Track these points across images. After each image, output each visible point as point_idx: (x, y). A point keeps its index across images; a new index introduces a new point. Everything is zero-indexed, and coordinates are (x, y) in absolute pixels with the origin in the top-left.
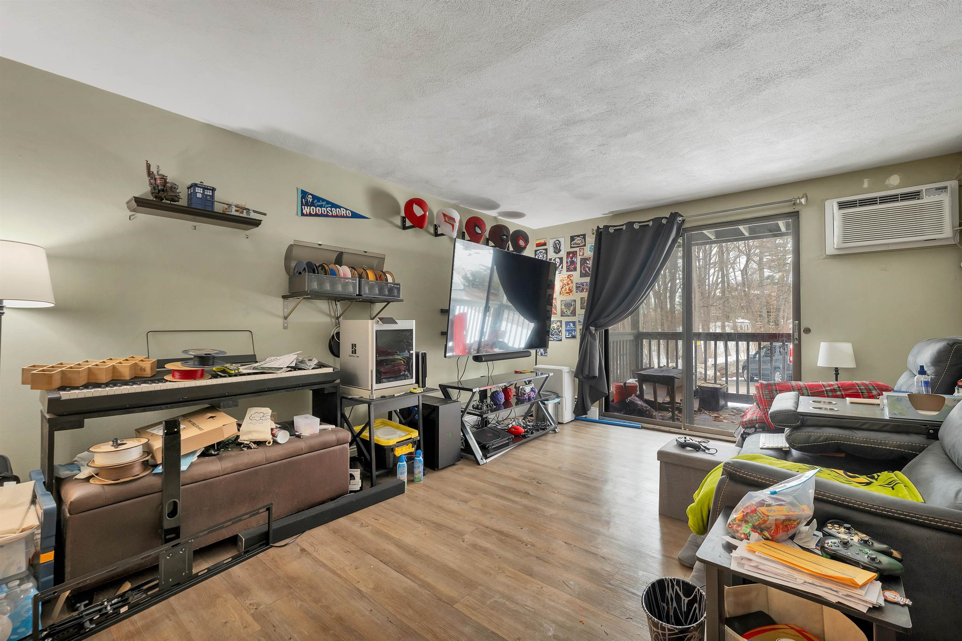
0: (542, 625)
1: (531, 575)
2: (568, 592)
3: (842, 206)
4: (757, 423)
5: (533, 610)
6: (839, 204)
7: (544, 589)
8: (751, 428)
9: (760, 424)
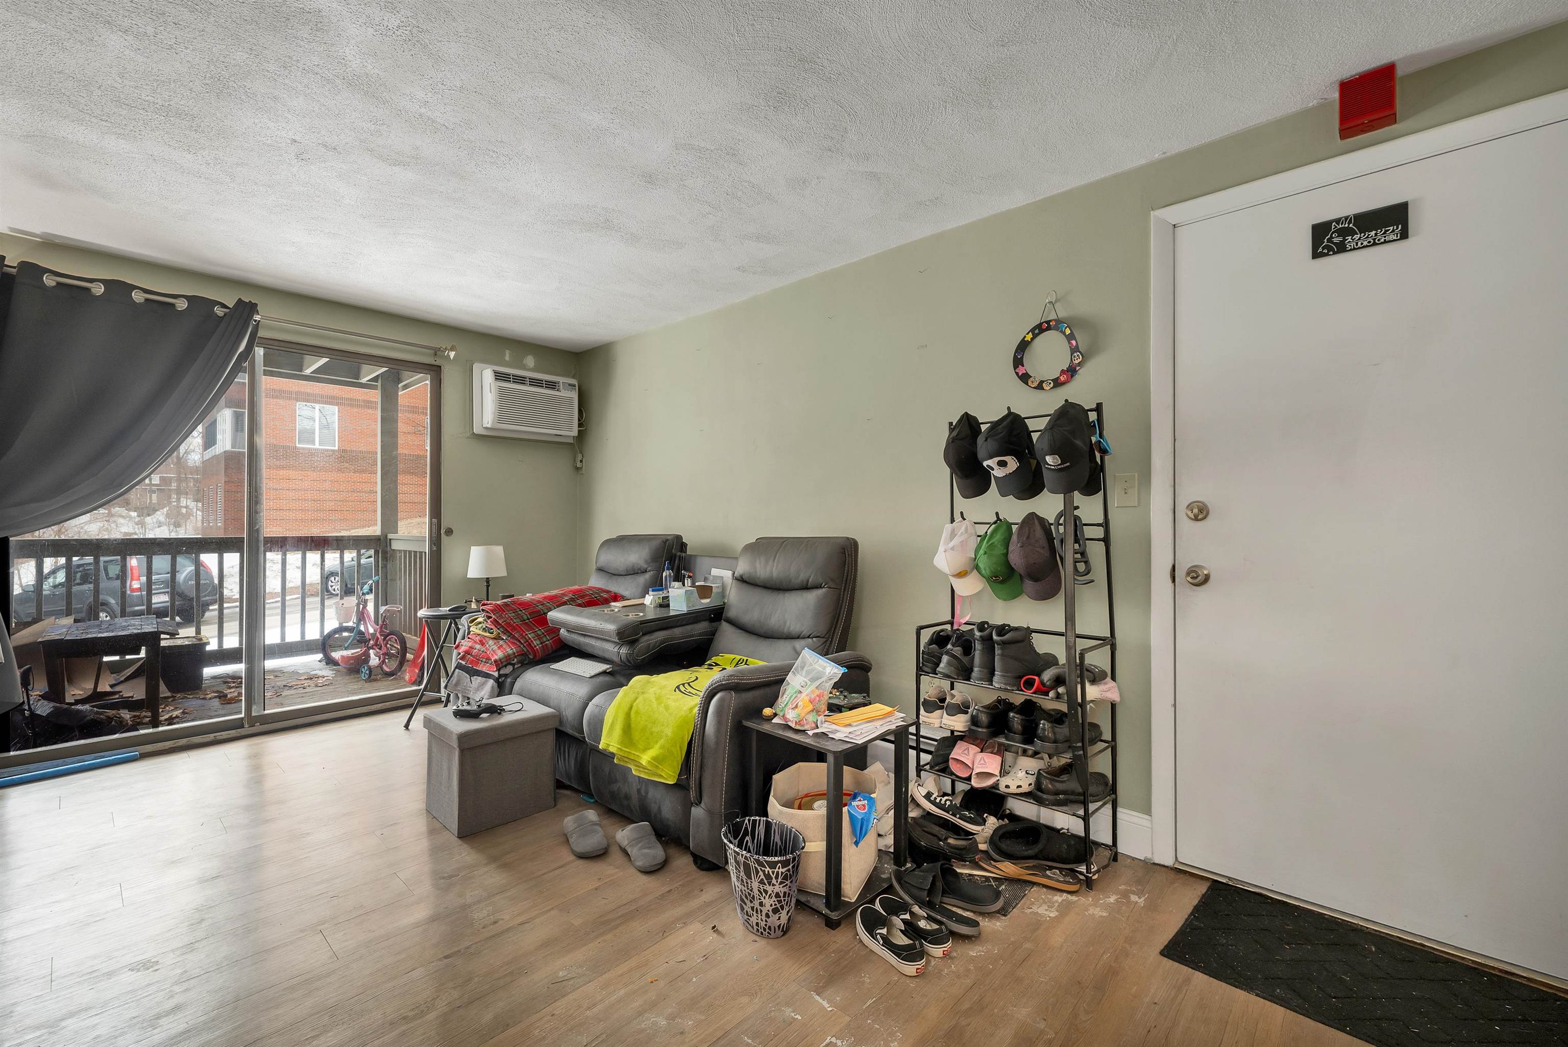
0: (643, 1030)
1: (508, 1025)
2: (582, 983)
3: (499, 376)
4: (515, 657)
5: (604, 1036)
6: (495, 373)
7: (556, 1012)
8: (506, 666)
9: (519, 658)
